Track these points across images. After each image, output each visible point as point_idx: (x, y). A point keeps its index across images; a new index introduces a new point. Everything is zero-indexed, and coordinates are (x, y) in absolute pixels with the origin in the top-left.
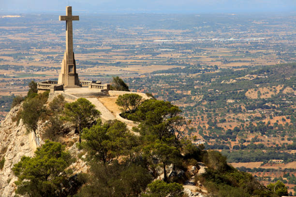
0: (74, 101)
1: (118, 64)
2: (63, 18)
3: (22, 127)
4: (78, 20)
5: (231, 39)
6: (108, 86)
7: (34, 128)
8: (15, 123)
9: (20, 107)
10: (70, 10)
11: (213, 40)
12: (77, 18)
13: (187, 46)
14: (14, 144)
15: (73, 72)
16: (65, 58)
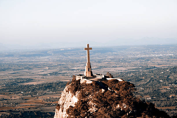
0: (91, 83)
1: (113, 67)
2: (85, 49)
3: (70, 94)
4: (92, 49)
5: (161, 55)
6: (105, 76)
7: (75, 95)
8: (67, 93)
9: (69, 86)
10: (88, 45)
11: (153, 55)
12: (91, 49)
13: (142, 58)
14: (67, 101)
15: (90, 71)
16: (87, 65)
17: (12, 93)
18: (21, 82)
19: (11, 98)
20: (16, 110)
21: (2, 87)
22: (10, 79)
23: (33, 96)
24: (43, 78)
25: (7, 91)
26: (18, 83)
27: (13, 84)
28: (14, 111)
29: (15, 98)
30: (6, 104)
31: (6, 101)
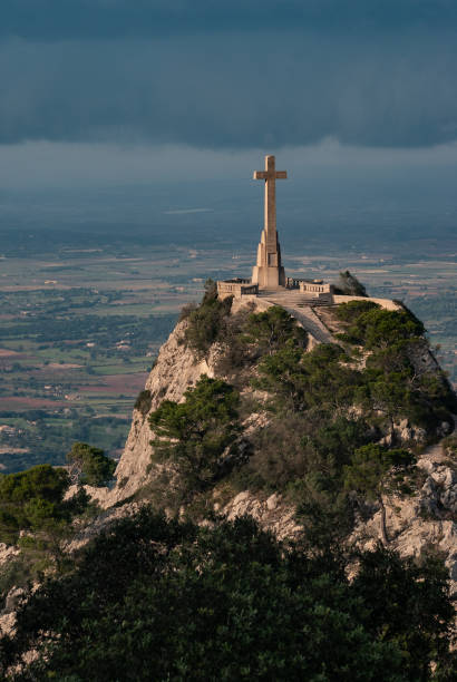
2: (260, 175)
3: (189, 354)
4: (286, 177)
6: (332, 287)
7: (207, 356)
8: (182, 347)
10: (272, 161)
12: (283, 175)
14: (177, 382)
15: (276, 264)
16: (263, 241)
17: (51, 344)
18: (87, 305)
19: (47, 363)
20: (61, 411)
21: (14, 321)
22: (48, 293)
23: (133, 360)
24: (176, 292)
25: (31, 336)
26: (77, 306)
27: (57, 310)
28: (56, 417)
29: (62, 366)
30: (26, 386)
31: (26, 376)
